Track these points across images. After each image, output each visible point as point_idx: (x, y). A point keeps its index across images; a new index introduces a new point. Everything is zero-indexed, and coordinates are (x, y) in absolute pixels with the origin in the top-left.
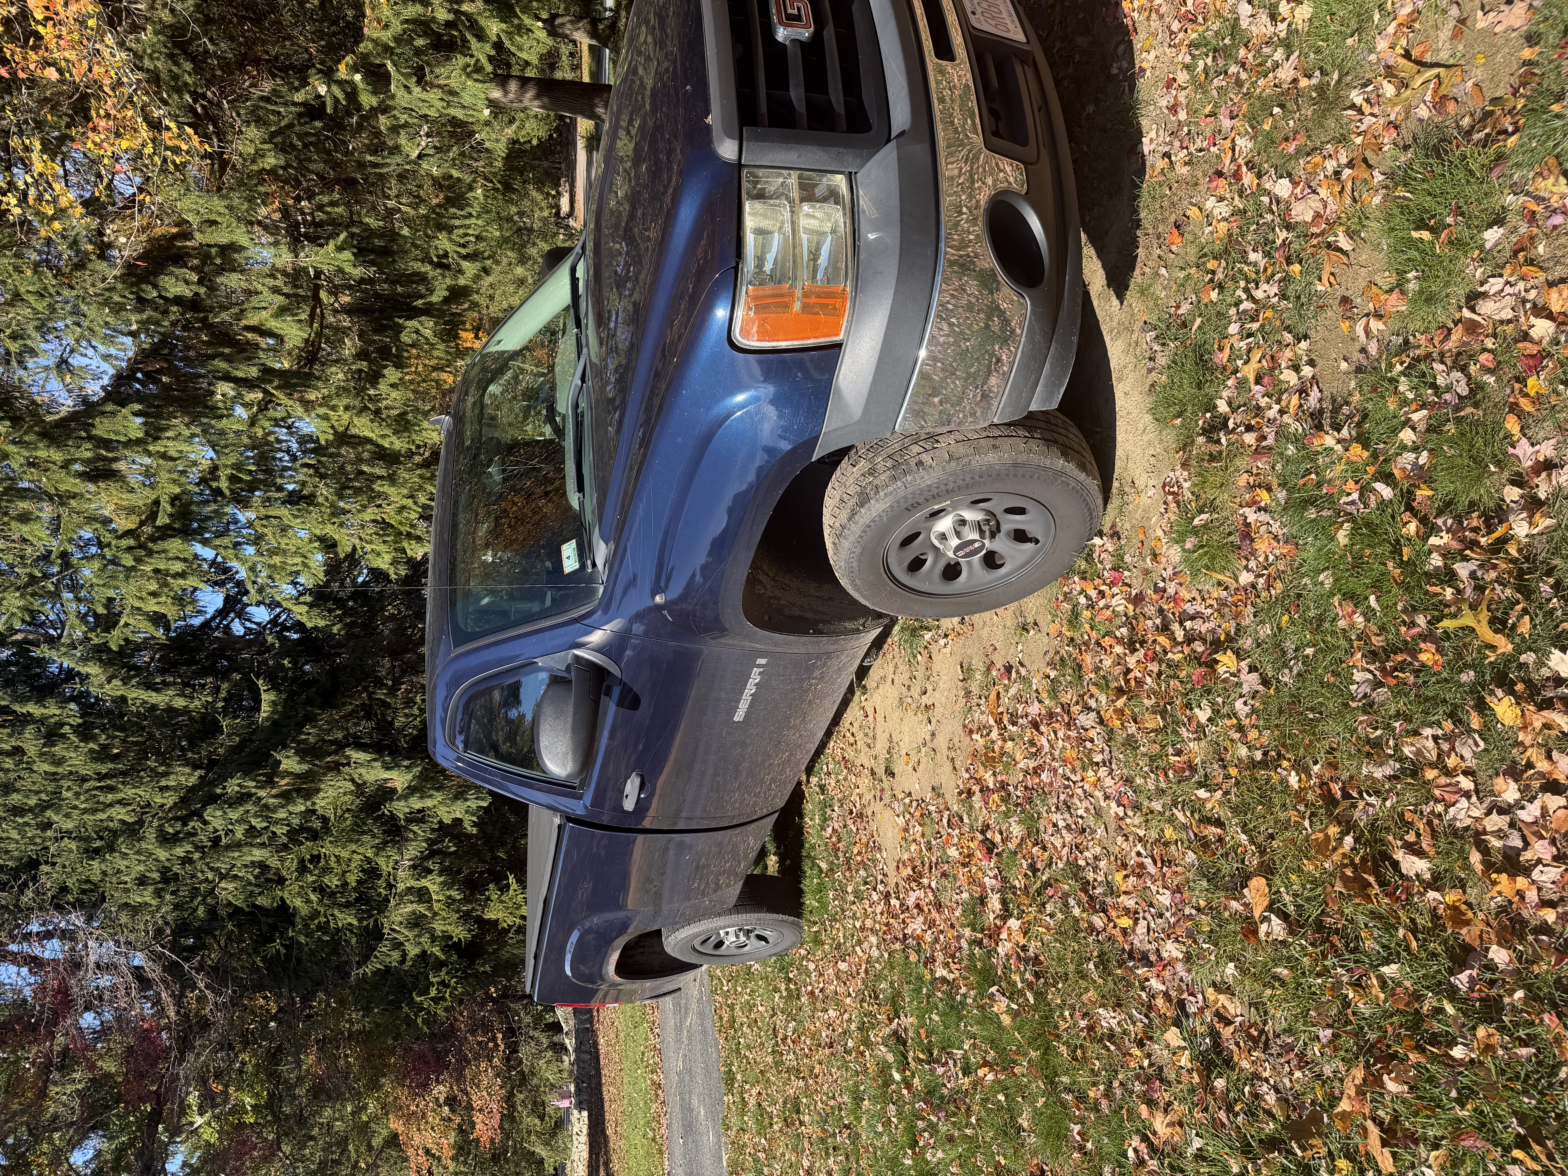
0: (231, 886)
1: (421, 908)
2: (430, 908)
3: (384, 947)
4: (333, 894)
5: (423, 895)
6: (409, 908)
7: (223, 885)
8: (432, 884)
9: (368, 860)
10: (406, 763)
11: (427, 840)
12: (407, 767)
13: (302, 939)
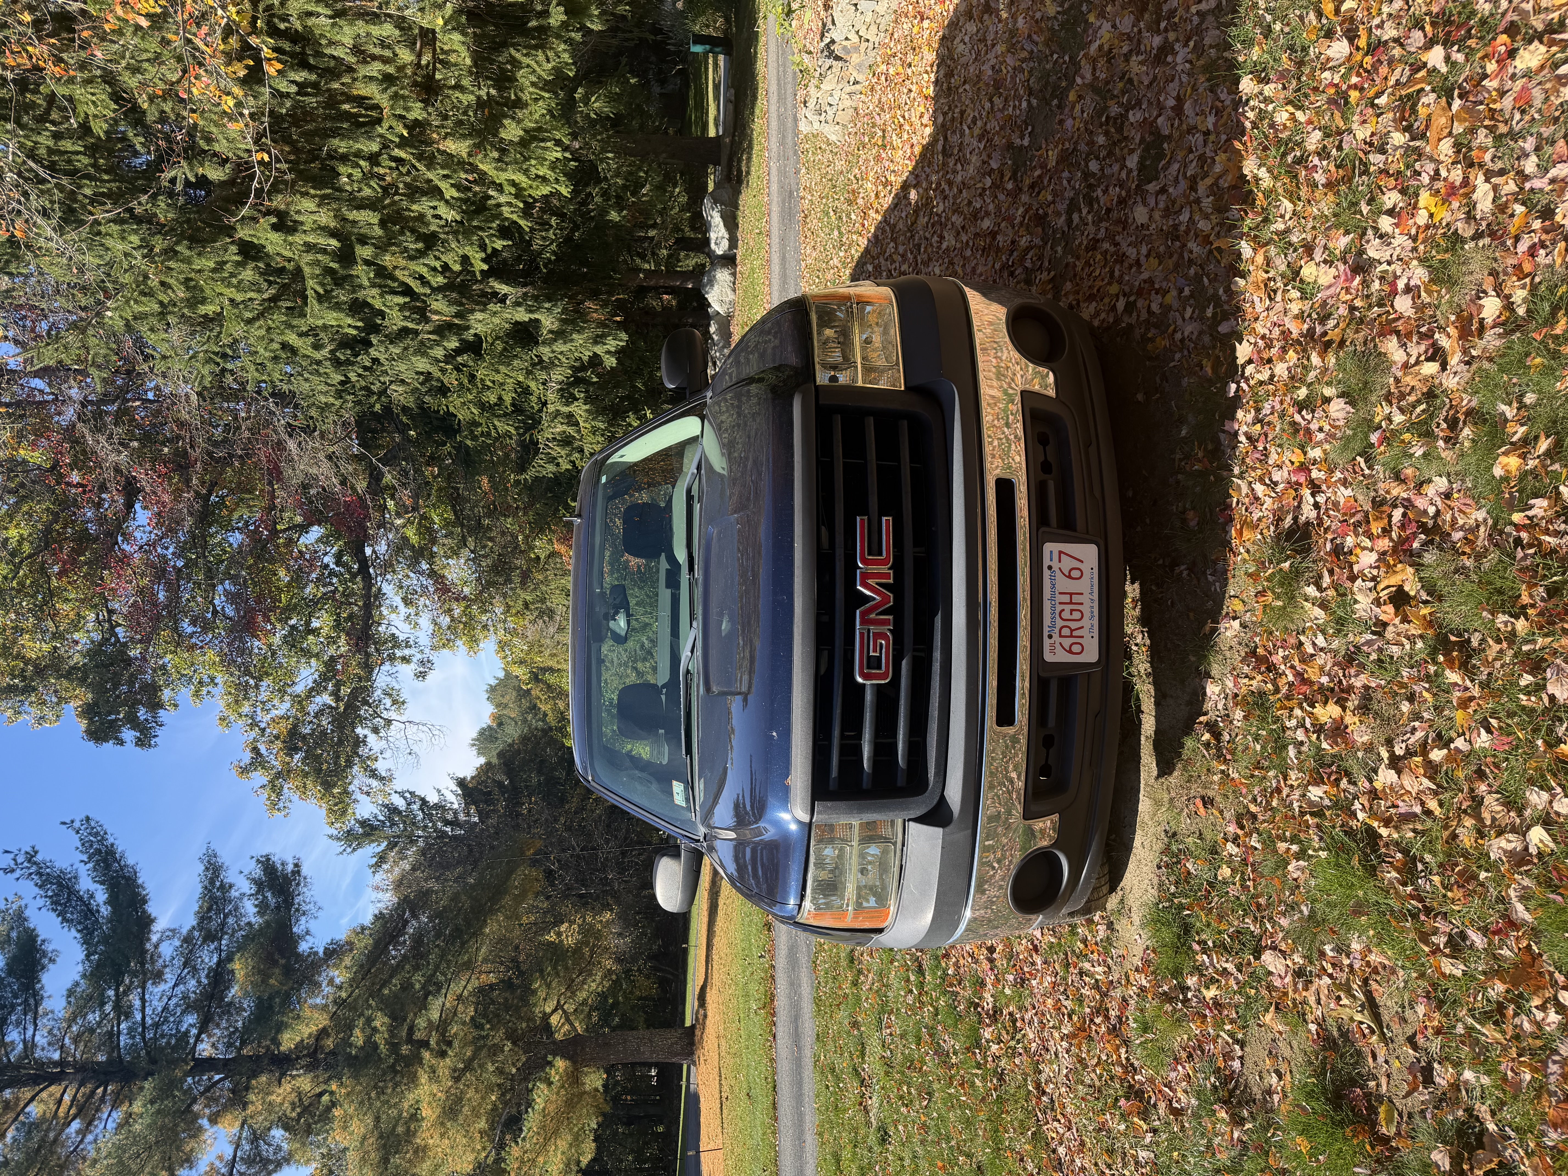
0: (401, 389)
1: (571, 430)
2: (579, 431)
3: (539, 461)
4: (491, 407)
5: (571, 419)
6: (560, 428)
7: (393, 387)
8: (580, 409)
9: (519, 383)
10: (547, 305)
11: (572, 367)
12: (548, 309)
13: (469, 442)
